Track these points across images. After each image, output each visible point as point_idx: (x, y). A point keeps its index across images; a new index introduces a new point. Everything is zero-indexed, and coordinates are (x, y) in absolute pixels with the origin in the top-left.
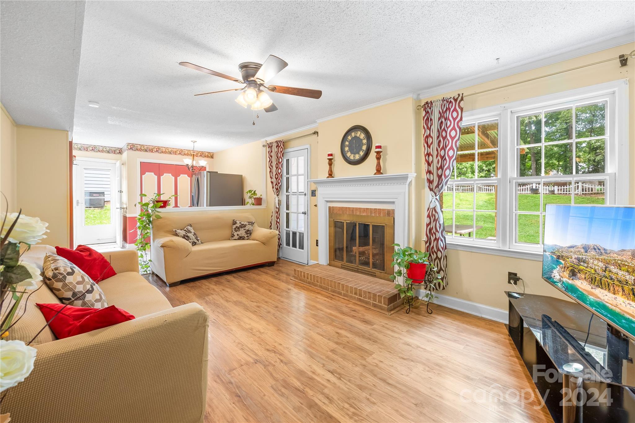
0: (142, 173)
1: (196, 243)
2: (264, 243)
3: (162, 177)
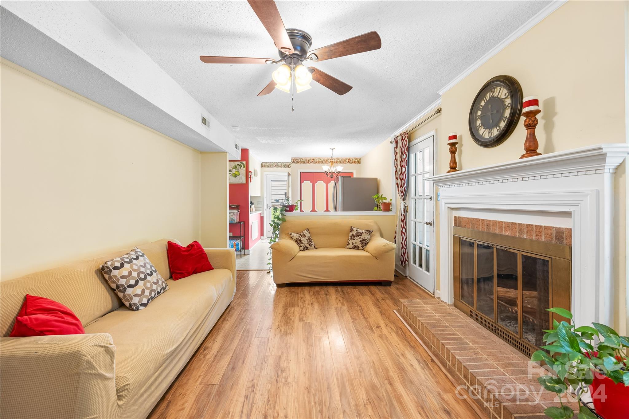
0: (302, 182)
1: (308, 248)
2: (376, 258)
3: (316, 184)
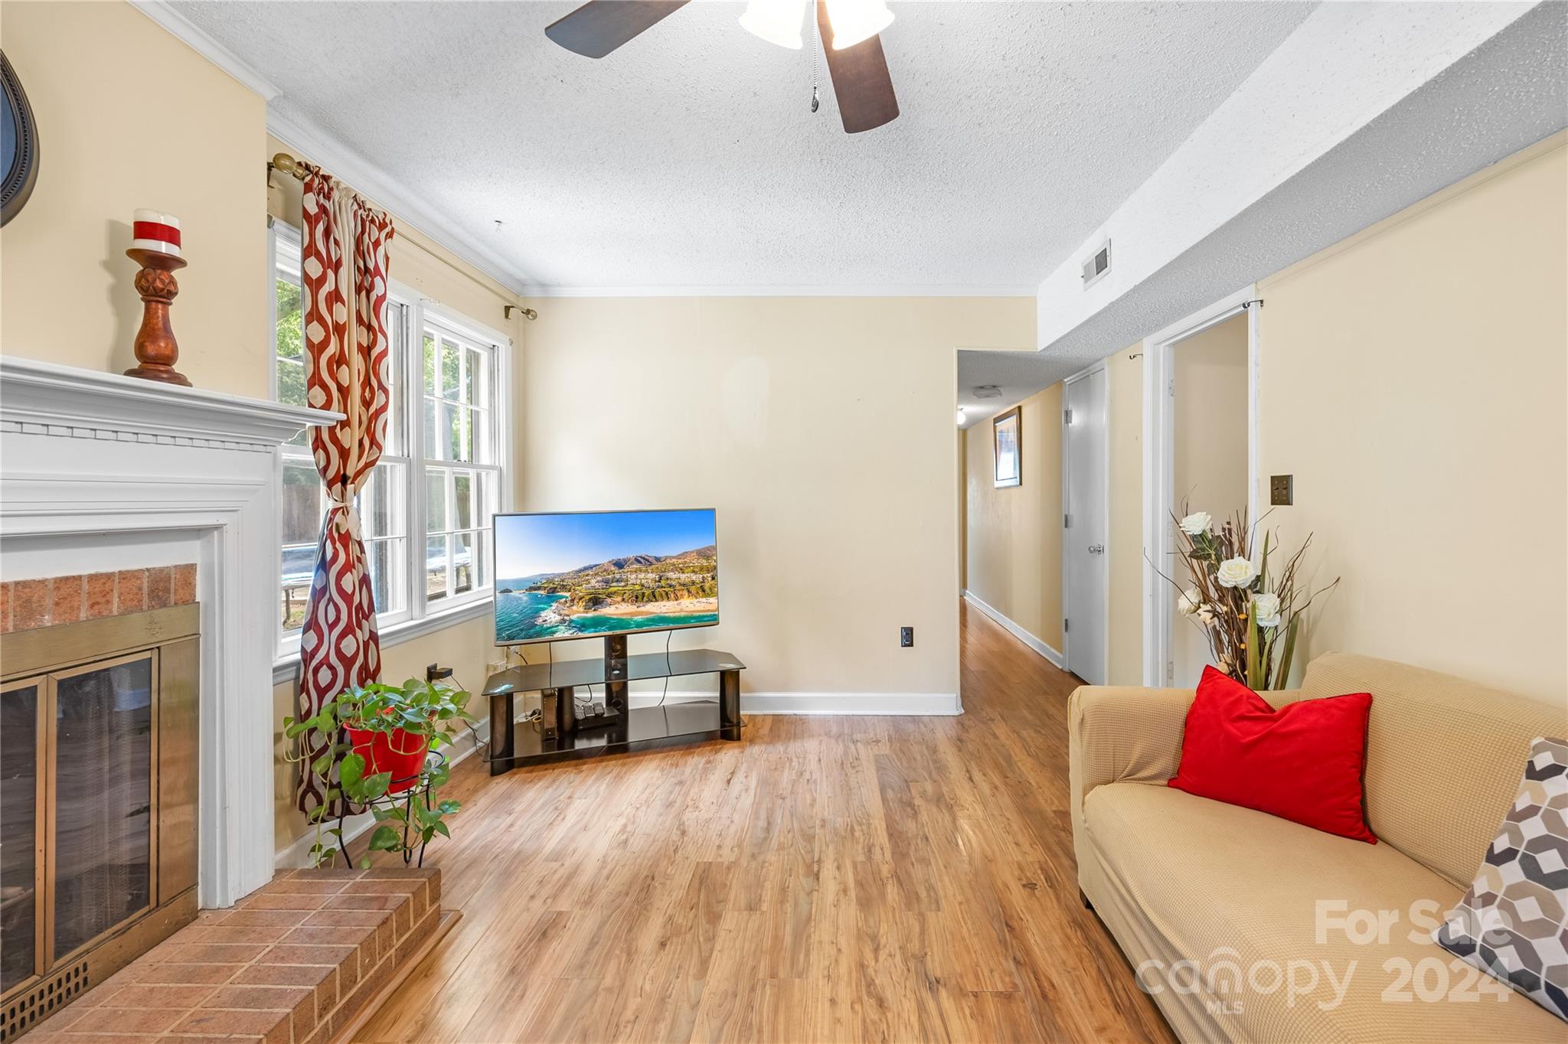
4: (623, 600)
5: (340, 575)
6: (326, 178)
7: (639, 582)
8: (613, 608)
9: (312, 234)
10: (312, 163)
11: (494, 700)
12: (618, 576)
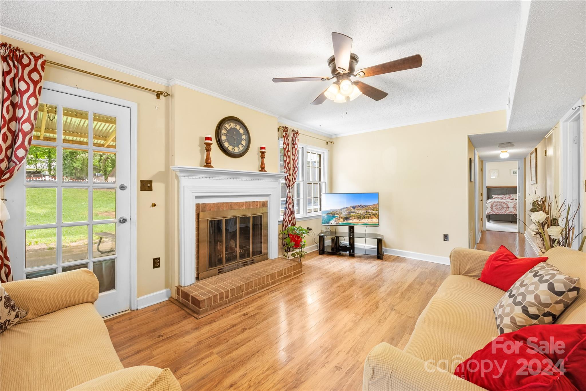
4: (355, 218)
5: (289, 205)
6: (287, 128)
7: (359, 213)
8: (352, 220)
9: (284, 140)
10: (284, 126)
11: (320, 237)
12: (353, 211)
